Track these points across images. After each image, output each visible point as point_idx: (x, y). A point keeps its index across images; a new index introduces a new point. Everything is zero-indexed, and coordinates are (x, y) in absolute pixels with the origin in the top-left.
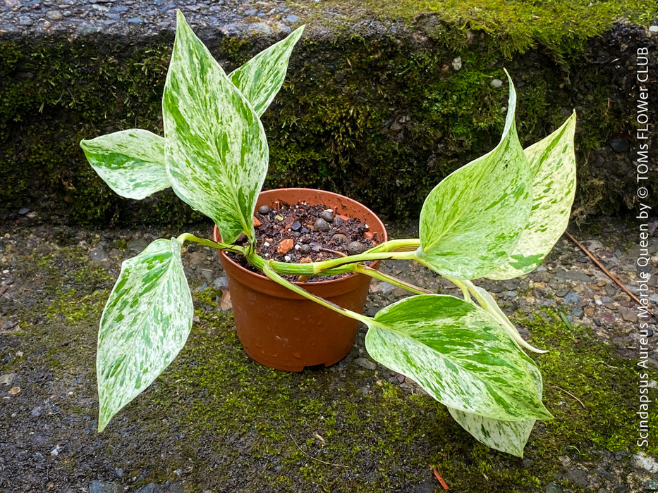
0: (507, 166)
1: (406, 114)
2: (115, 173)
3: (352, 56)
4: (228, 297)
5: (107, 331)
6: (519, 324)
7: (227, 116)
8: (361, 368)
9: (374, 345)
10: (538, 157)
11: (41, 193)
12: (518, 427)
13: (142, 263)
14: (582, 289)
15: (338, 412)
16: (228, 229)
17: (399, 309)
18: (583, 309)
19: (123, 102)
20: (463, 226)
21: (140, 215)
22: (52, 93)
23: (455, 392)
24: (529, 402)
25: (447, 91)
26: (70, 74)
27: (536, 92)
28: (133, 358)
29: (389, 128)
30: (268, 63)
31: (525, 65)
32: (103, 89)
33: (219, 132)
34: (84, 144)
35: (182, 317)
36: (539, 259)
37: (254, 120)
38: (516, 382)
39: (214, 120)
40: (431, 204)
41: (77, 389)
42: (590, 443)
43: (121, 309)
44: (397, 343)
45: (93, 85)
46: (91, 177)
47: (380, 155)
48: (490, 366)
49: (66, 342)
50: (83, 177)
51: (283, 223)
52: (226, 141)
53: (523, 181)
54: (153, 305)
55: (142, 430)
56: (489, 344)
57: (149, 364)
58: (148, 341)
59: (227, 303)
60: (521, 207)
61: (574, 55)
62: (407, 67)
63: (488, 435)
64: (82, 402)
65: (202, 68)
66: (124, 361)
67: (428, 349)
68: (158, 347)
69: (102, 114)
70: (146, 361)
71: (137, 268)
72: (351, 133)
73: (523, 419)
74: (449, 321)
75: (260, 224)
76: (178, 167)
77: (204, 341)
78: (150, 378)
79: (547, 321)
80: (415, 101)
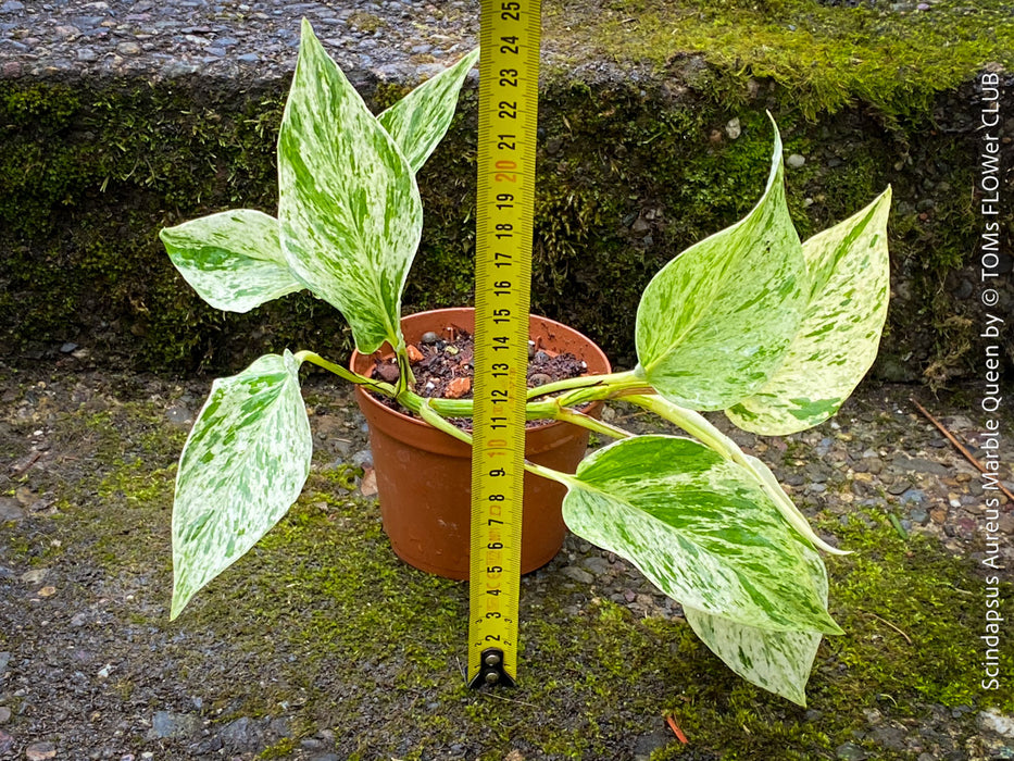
0: (768, 249)
1: (656, 206)
2: (210, 277)
3: (572, 113)
4: (372, 478)
5: (189, 473)
6: (825, 530)
7: (366, 164)
8: (570, 580)
9: (576, 513)
10: (831, 251)
11: (97, 319)
12: (795, 652)
13: (243, 383)
14: (931, 484)
15: (529, 636)
16: (366, 331)
17: (612, 458)
18: (928, 512)
19: (226, 180)
20: (703, 334)
21: (245, 357)
22: (121, 161)
23: (692, 584)
24: (803, 603)
25: (718, 171)
26: (149, 134)
27: (858, 174)
28: (224, 515)
29: (630, 227)
30: (431, 99)
31: (839, 133)
32: (197, 159)
33: (355, 188)
34: (166, 234)
35: (296, 459)
36: (834, 405)
37: (403, 170)
38: (782, 571)
39: (348, 171)
40: (654, 296)
41: (139, 592)
42: (913, 692)
43: (209, 445)
44: (608, 511)
45: (182, 153)
46: (172, 295)
47: (616, 269)
48: (743, 547)
49: (125, 529)
50: (161, 294)
51: (457, 357)
52: (365, 200)
53: (793, 272)
54: (255, 445)
55: (234, 647)
56: (743, 515)
57: (246, 522)
58: (246, 493)
59: (371, 485)
60: (789, 309)
61: (915, 118)
62: (656, 132)
63: (750, 663)
64: (146, 609)
65: (334, 96)
66: (212, 519)
67: (654, 521)
68: (260, 500)
69: (194, 197)
70: (243, 519)
71: (235, 389)
72: (569, 232)
73: (795, 629)
74: (685, 478)
75: (422, 357)
76: (296, 238)
77: (333, 535)
78: (246, 543)
79: (868, 526)
80: (670, 186)
